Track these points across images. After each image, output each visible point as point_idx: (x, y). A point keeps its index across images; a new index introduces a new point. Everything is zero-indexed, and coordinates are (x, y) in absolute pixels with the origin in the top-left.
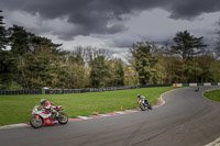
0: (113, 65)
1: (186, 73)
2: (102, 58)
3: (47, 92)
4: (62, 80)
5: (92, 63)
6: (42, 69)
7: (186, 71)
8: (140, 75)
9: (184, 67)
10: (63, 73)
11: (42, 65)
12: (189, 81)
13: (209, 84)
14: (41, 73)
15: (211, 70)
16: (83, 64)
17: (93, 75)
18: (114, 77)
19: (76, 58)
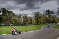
0: (29, 19)
1: (49, 21)
2: (27, 17)
3: (12, 26)
4: (16, 22)
5: (24, 18)
6: (10, 20)
7: (49, 20)
8: (37, 21)
9: (48, 19)
10: (16, 21)
11: (10, 18)
12: (50, 23)
13: (55, 24)
14: (10, 21)
15: (55, 20)
16: (21, 18)
17: (24, 21)
18: (30, 22)
19: (19, 17)
